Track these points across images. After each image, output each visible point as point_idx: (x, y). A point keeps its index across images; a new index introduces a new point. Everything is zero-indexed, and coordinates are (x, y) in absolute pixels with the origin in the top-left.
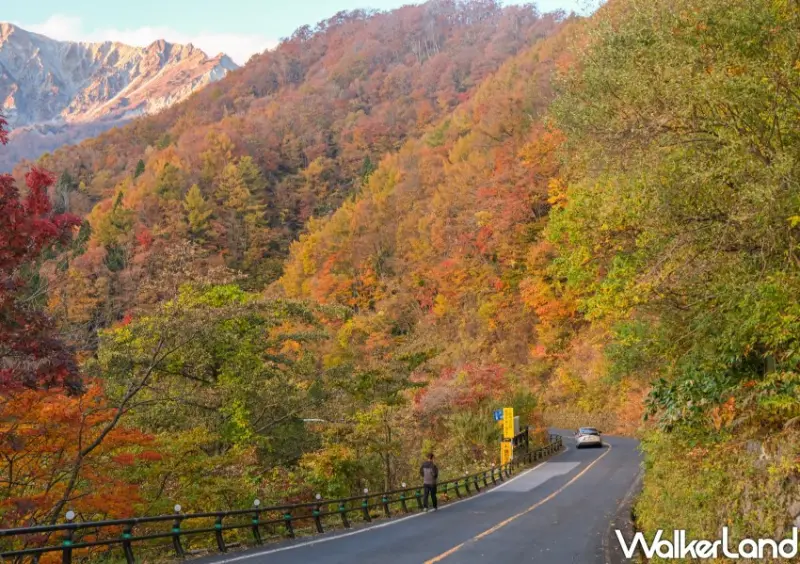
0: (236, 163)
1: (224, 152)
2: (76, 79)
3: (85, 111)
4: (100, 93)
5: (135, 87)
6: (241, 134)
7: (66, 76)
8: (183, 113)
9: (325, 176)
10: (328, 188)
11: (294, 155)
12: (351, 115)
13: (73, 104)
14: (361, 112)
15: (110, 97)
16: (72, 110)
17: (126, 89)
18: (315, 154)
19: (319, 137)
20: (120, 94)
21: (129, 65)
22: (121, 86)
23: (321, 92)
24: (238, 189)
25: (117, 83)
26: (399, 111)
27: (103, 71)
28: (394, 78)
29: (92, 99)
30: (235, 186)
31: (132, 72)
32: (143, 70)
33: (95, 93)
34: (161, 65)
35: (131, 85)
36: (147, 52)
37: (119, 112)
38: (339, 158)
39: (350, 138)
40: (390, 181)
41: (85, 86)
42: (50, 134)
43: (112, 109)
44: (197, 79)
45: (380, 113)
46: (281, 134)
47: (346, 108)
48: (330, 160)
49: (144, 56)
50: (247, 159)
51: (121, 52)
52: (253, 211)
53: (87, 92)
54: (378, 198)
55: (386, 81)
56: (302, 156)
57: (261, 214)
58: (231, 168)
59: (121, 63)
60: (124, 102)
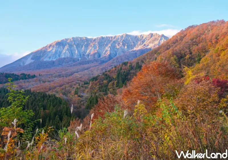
0: (173, 57)
1: (171, 55)
2: (136, 42)
3: (138, 47)
4: (141, 44)
5: (147, 42)
6: (174, 51)
7: (135, 41)
8: (161, 48)
9: (189, 58)
10: (190, 60)
11: (183, 54)
12: (194, 46)
13: (136, 46)
14: (196, 45)
15: (142, 44)
16: (136, 47)
17: (145, 42)
18: (187, 54)
19: (188, 51)
20: (144, 44)
21: (145, 38)
22: (144, 42)
23: (188, 42)
24: (174, 61)
25: (143, 42)
26: (204, 44)
27: (141, 40)
28: (202, 38)
29: (139, 45)
30: (173, 61)
31: (146, 39)
32: (148, 39)
33: (140, 44)
34: (151, 37)
35: (146, 42)
36: (148, 35)
37: (144, 47)
38: (192, 54)
39: (194, 51)
40: (207, 60)
41: (138, 43)
42: (133, 52)
43: (143, 46)
44: (158, 39)
45: (200, 45)
46: (181, 51)
47: (193, 45)
48: (190, 55)
49: (148, 36)
50: (175, 56)
51: (144, 36)
52: (177, 65)
53: (138, 44)
54: (205, 63)
55: (201, 39)
56: (185, 54)
57: (178, 66)
58: (172, 58)
59: (144, 38)
60: (145, 45)
